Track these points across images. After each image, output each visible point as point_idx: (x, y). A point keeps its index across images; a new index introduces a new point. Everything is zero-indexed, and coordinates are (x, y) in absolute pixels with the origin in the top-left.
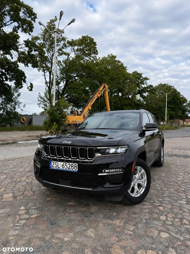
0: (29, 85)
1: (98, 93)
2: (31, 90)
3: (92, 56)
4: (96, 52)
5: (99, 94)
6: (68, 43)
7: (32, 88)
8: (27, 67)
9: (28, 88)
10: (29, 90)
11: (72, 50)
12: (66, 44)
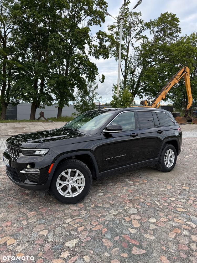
0: (101, 77)
1: (175, 79)
2: (103, 81)
3: (174, 35)
4: (179, 30)
5: (177, 79)
6: (145, 25)
7: (104, 80)
8: (97, 59)
9: (100, 80)
10: (101, 82)
11: (152, 32)
12: (144, 27)
